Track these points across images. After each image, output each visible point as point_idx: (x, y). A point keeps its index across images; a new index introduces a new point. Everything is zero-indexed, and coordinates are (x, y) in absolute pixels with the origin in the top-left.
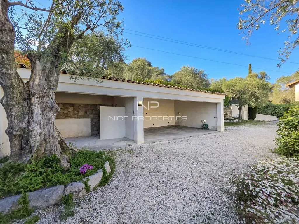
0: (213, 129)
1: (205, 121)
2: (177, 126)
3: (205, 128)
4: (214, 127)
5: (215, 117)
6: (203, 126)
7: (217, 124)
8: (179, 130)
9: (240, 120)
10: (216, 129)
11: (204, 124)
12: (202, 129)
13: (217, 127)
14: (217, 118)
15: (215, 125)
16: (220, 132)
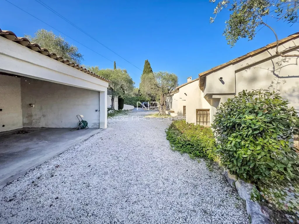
0: (94, 127)
1: (82, 116)
2: (27, 130)
3: (83, 126)
4: (95, 124)
5: (96, 111)
6: (80, 124)
7: (99, 120)
8: (32, 140)
9: (113, 111)
10: (98, 127)
11: (81, 120)
12: (78, 129)
13: (99, 123)
14: (99, 111)
15: (97, 122)
16: (103, 130)
